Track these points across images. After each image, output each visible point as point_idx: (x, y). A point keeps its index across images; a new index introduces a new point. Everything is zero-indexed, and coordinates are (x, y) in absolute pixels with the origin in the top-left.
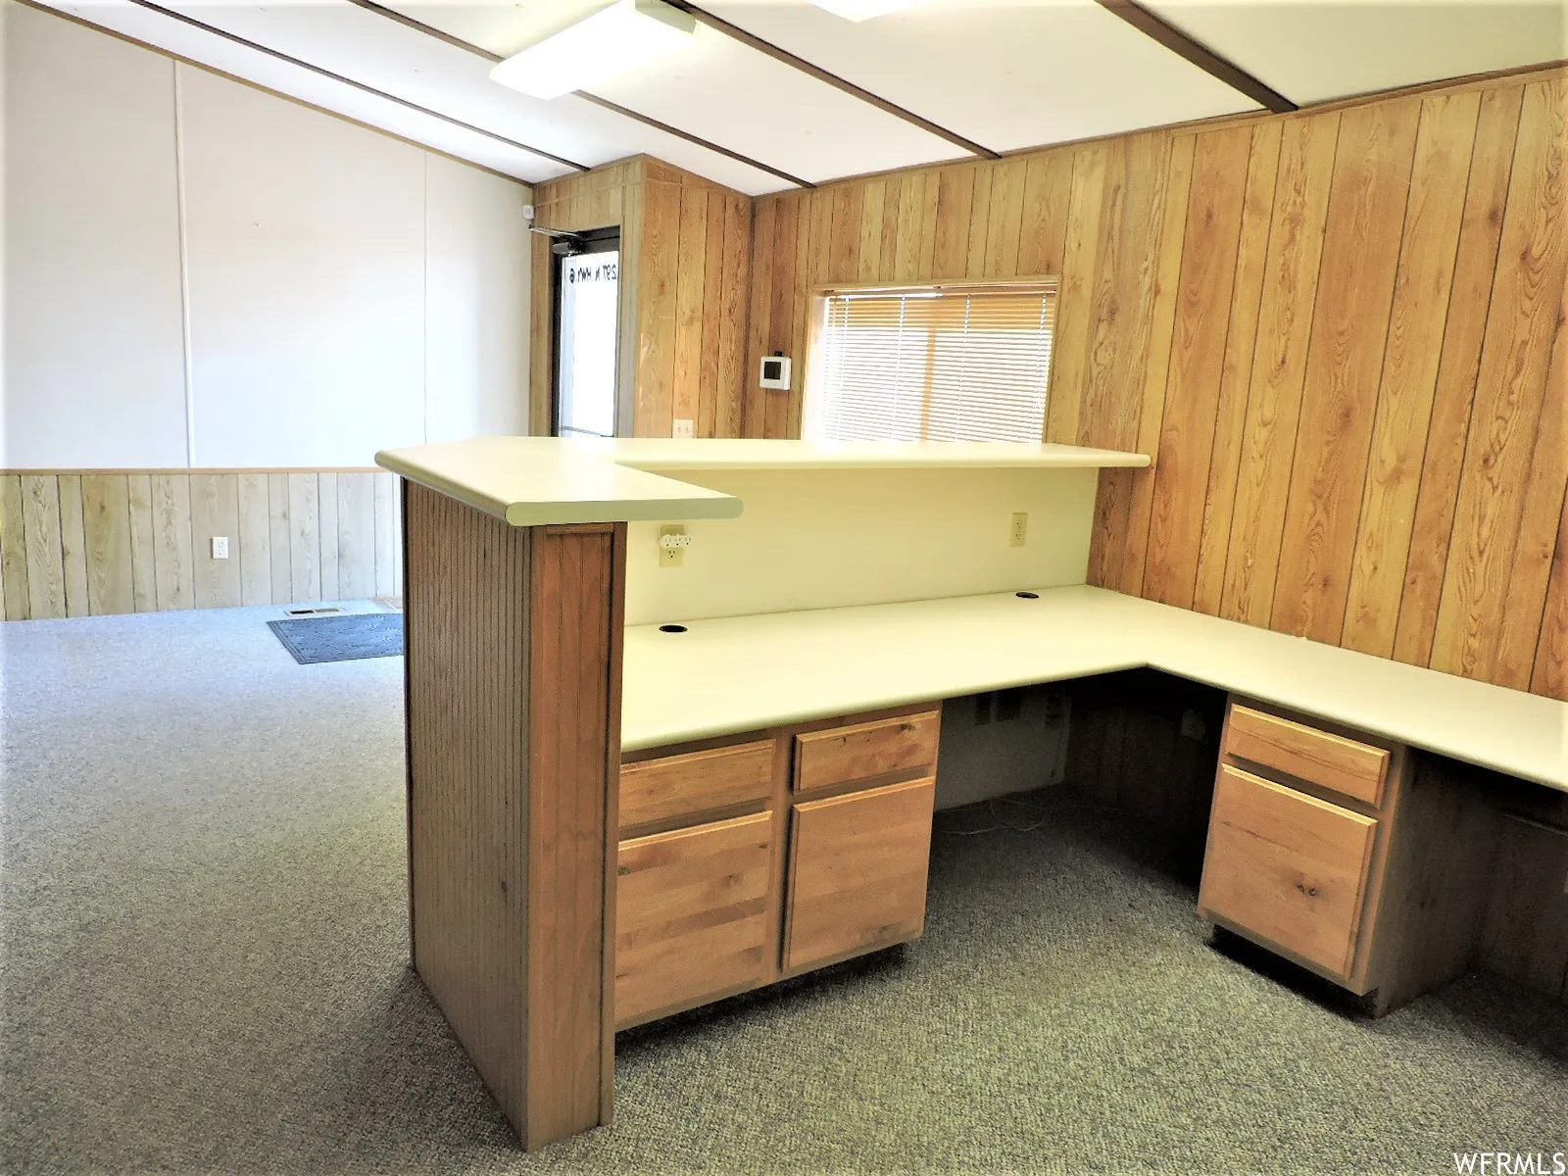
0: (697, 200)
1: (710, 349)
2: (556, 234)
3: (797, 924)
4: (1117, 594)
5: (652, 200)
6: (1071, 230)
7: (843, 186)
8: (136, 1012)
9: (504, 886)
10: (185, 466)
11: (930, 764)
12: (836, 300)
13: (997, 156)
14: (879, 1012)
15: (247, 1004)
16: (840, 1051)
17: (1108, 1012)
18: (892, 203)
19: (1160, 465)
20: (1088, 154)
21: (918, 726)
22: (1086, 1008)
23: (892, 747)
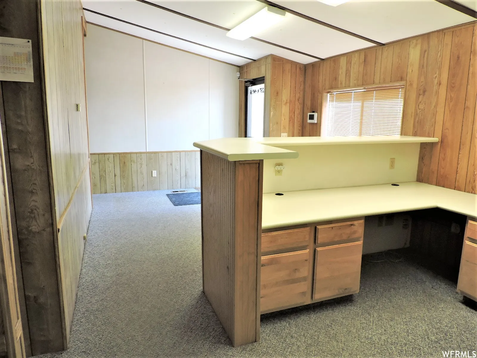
0: (288, 67)
1: (292, 112)
2: (246, 80)
3: (317, 285)
4: (426, 185)
5: (274, 67)
6: (409, 66)
7: (333, 59)
8: (130, 298)
9: (228, 268)
10: (145, 151)
11: (361, 237)
12: (331, 94)
13: (384, 45)
14: (344, 316)
15: (158, 298)
16: (331, 326)
17: (423, 322)
18: (349, 63)
19: (442, 141)
20: (415, 41)
21: (357, 225)
22: (416, 320)
23: (348, 231)
